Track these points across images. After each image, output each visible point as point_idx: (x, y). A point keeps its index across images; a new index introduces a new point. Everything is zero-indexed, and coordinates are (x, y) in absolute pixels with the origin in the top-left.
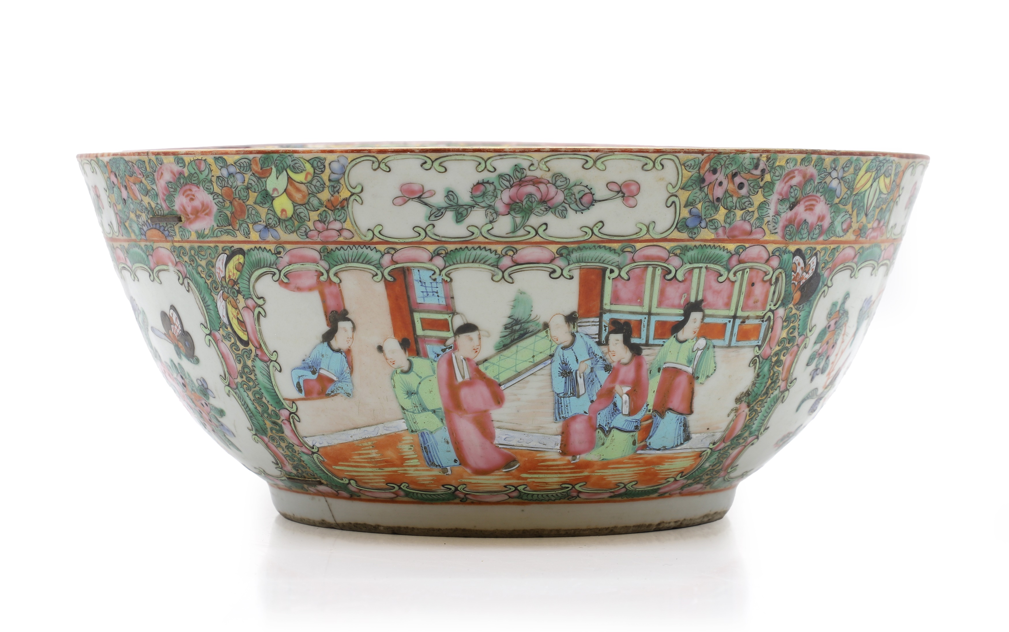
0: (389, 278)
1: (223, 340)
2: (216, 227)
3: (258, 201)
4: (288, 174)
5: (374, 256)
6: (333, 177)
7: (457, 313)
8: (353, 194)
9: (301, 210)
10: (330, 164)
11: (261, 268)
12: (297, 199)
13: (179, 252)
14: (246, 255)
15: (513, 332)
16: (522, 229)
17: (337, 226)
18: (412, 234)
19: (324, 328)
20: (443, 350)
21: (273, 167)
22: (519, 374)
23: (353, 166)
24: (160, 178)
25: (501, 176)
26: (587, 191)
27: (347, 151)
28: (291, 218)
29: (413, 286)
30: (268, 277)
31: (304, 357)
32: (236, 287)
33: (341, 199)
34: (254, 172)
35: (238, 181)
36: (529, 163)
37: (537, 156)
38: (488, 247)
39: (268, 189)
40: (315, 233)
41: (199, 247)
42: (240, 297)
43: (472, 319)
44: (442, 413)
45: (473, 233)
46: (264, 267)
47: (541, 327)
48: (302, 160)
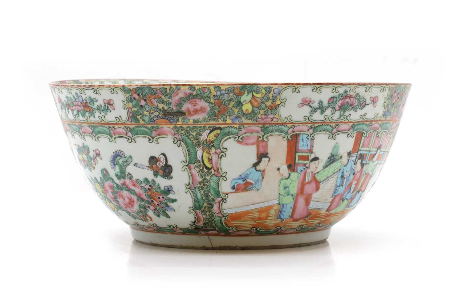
0: (290, 138)
1: (195, 168)
2: (207, 117)
3: (234, 106)
4: (253, 94)
5: (285, 129)
6: (274, 95)
7: (313, 153)
8: (281, 103)
9: (256, 109)
10: (274, 90)
11: (229, 135)
12: (255, 105)
13: (178, 129)
14: (222, 130)
15: (331, 160)
16: (342, 117)
17: (272, 116)
18: (303, 119)
19: (255, 161)
20: (304, 169)
21: (246, 91)
22: (328, 178)
23: (284, 91)
24: (176, 96)
25: (340, 95)
26: (364, 101)
27: (283, 84)
28: (250, 113)
29: (299, 143)
30: (232, 139)
31: (240, 174)
32: (212, 144)
33: (276, 105)
34: (235, 93)
35: (226, 97)
36: (350, 89)
37: (353, 86)
38: (330, 124)
39: (241, 100)
40: (261, 120)
41: (193, 127)
42: (213, 149)
43: (317, 156)
44: (294, 196)
45: (326, 119)
46: (231, 135)
47: (340, 158)
48: (261, 88)
